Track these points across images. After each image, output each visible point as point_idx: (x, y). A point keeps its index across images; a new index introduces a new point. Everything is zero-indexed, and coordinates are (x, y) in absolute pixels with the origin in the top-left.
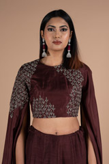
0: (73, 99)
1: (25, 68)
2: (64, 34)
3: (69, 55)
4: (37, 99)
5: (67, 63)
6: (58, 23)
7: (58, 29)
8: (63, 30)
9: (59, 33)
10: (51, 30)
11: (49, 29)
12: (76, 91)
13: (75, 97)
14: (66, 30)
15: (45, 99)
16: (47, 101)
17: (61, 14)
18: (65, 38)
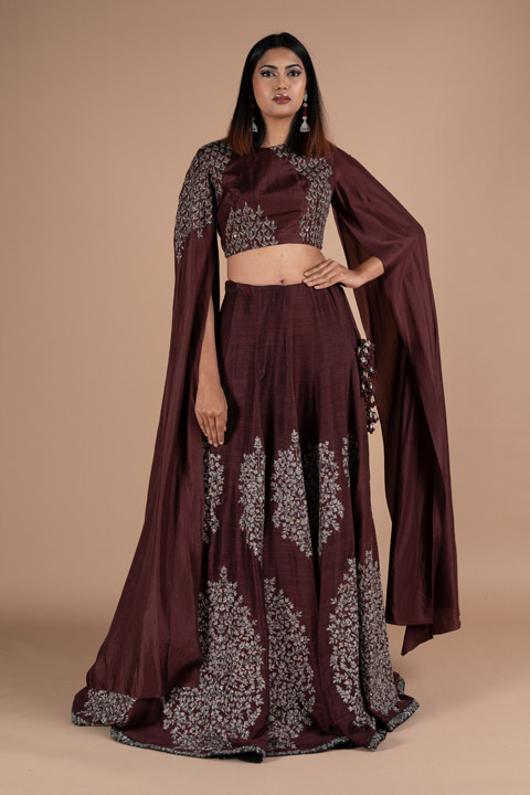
0: (314, 207)
1: (208, 150)
2: (294, 82)
3: (304, 127)
4: (239, 211)
5: (297, 143)
6: (282, 60)
7: (282, 71)
8: (293, 73)
9: (285, 81)
10: (267, 74)
11: (263, 73)
12: (319, 192)
13: (317, 204)
14: (299, 73)
15: (255, 210)
16: (260, 212)
17: (286, 41)
18: (297, 89)
